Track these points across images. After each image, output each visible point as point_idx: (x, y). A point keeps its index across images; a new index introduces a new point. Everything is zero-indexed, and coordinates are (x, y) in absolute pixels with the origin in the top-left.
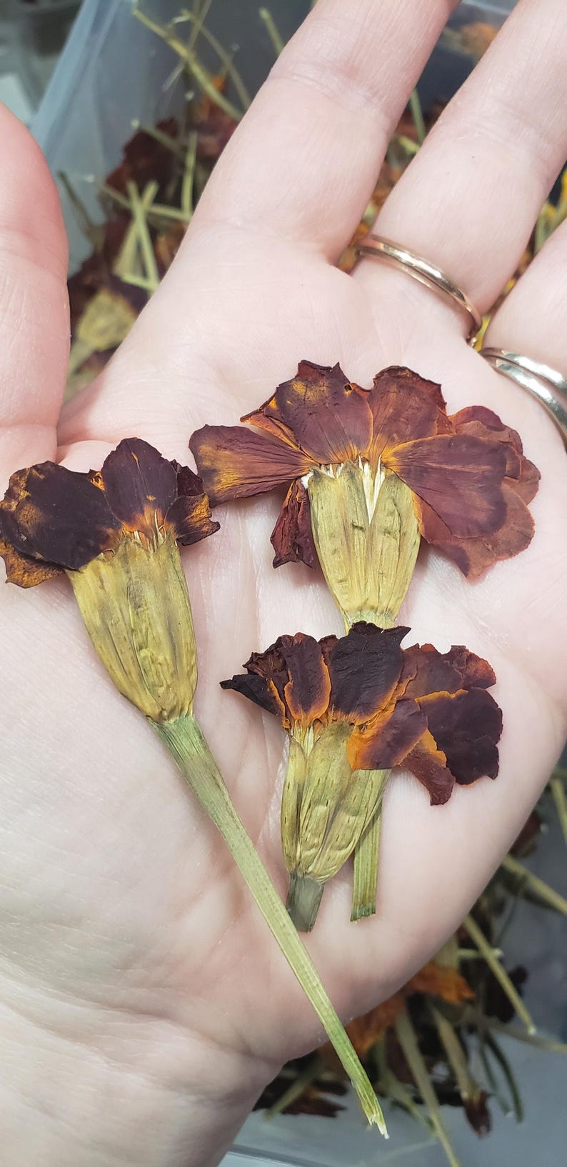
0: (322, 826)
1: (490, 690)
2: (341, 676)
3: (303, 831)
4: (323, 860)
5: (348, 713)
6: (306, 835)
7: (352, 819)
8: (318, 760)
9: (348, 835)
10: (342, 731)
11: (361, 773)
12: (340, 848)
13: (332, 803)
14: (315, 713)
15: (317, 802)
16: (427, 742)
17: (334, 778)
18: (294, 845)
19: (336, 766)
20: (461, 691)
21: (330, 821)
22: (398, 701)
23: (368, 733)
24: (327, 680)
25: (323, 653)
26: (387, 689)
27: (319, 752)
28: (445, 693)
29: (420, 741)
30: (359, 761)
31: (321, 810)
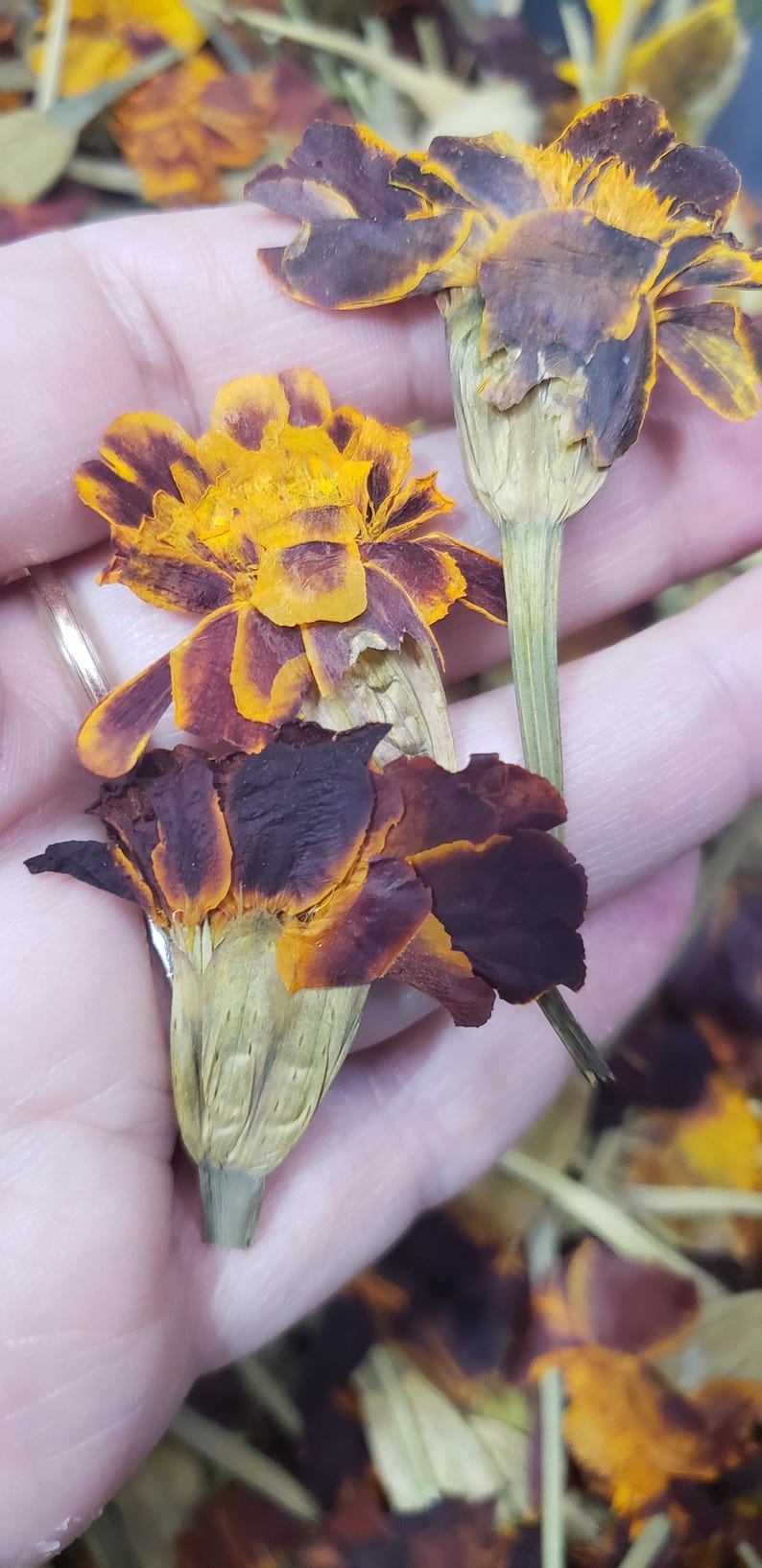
0: (245, 1090)
1: (555, 832)
2: (252, 827)
3: (209, 1098)
4: (253, 1143)
5: (272, 893)
6: (215, 1103)
7: (301, 1073)
8: (225, 979)
9: (296, 1099)
10: (261, 926)
11: (312, 996)
12: (284, 1122)
13: (260, 1049)
14: (207, 900)
15: (233, 1048)
16: (432, 934)
17: (259, 1008)
18: (198, 1121)
19: (258, 986)
20: (495, 838)
21: (260, 1079)
22: (372, 865)
23: (316, 927)
24: (224, 840)
25: (217, 785)
26: (347, 844)
27: (224, 965)
28: (464, 845)
29: (417, 935)
30: (302, 976)
31: (241, 1061)
